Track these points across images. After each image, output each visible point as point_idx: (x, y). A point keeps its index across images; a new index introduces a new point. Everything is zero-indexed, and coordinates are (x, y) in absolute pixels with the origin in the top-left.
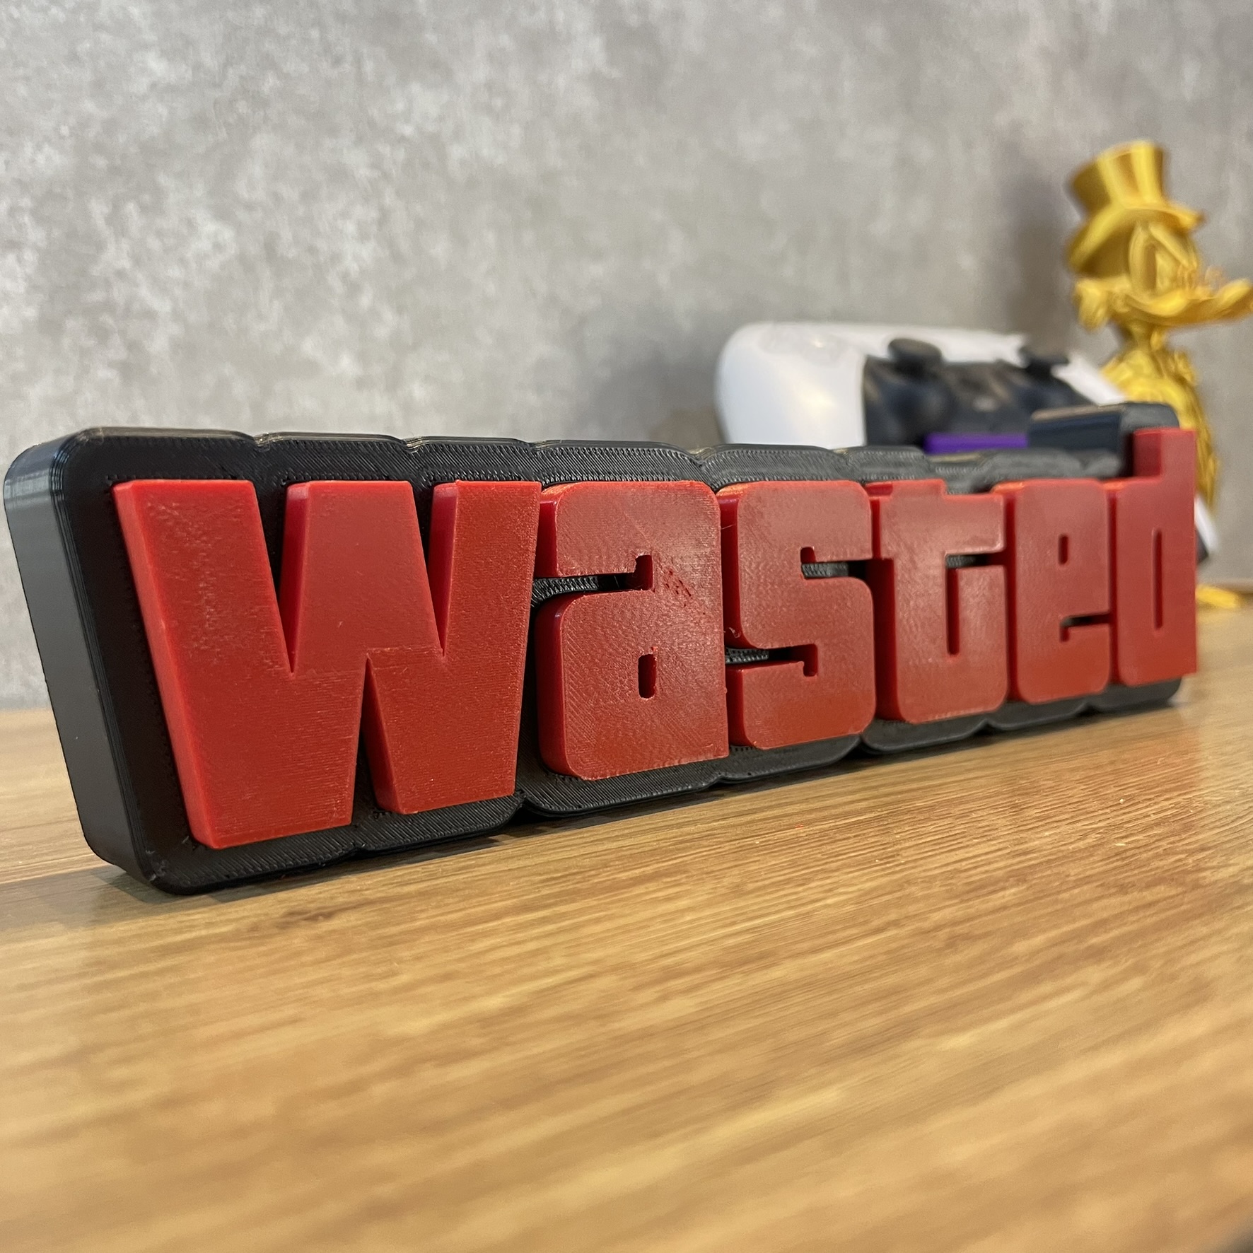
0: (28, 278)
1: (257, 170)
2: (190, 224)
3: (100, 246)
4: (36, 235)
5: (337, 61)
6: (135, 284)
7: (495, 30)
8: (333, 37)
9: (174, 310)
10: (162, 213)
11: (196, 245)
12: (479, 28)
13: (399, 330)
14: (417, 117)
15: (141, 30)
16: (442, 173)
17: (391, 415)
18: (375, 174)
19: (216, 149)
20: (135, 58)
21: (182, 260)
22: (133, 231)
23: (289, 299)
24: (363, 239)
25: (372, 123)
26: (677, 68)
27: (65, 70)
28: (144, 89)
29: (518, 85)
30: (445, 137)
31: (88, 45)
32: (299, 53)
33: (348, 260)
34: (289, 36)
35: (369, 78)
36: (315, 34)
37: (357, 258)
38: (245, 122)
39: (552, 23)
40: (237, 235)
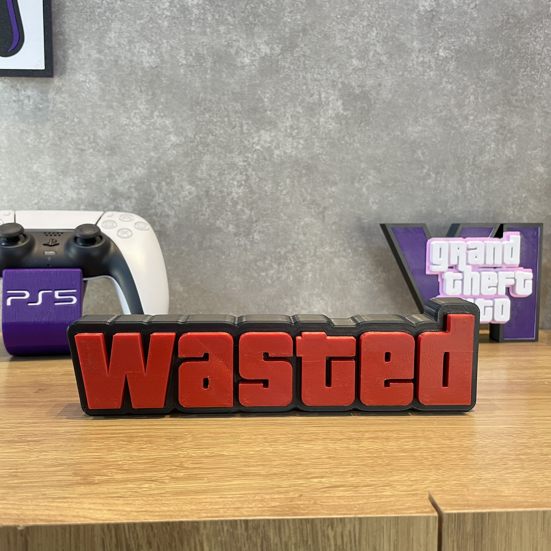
0: (133, 207)
1: (204, 167)
2: (182, 187)
3: (154, 196)
4: (136, 195)
5: (234, 127)
6: (164, 207)
7: (295, 106)
8: (232, 119)
9: (175, 213)
10: (173, 184)
11: (183, 193)
12: (289, 106)
13: (250, 216)
14: (262, 142)
15: (169, 128)
16: (270, 160)
17: (245, 244)
18: (245, 164)
19: (190, 162)
20: (167, 137)
21: (178, 198)
22: (164, 190)
23: (212, 208)
24: (239, 187)
25: (245, 147)
26: (378, 106)
27: (145, 144)
28: (169, 146)
29: (303, 124)
30: (273, 148)
31: (153, 135)
32: (220, 126)
33: (233, 194)
34: (217, 122)
35: (245, 131)
36: (226, 119)
37: (237, 193)
38: (201, 152)
39: (320, 98)
40: (196, 189)
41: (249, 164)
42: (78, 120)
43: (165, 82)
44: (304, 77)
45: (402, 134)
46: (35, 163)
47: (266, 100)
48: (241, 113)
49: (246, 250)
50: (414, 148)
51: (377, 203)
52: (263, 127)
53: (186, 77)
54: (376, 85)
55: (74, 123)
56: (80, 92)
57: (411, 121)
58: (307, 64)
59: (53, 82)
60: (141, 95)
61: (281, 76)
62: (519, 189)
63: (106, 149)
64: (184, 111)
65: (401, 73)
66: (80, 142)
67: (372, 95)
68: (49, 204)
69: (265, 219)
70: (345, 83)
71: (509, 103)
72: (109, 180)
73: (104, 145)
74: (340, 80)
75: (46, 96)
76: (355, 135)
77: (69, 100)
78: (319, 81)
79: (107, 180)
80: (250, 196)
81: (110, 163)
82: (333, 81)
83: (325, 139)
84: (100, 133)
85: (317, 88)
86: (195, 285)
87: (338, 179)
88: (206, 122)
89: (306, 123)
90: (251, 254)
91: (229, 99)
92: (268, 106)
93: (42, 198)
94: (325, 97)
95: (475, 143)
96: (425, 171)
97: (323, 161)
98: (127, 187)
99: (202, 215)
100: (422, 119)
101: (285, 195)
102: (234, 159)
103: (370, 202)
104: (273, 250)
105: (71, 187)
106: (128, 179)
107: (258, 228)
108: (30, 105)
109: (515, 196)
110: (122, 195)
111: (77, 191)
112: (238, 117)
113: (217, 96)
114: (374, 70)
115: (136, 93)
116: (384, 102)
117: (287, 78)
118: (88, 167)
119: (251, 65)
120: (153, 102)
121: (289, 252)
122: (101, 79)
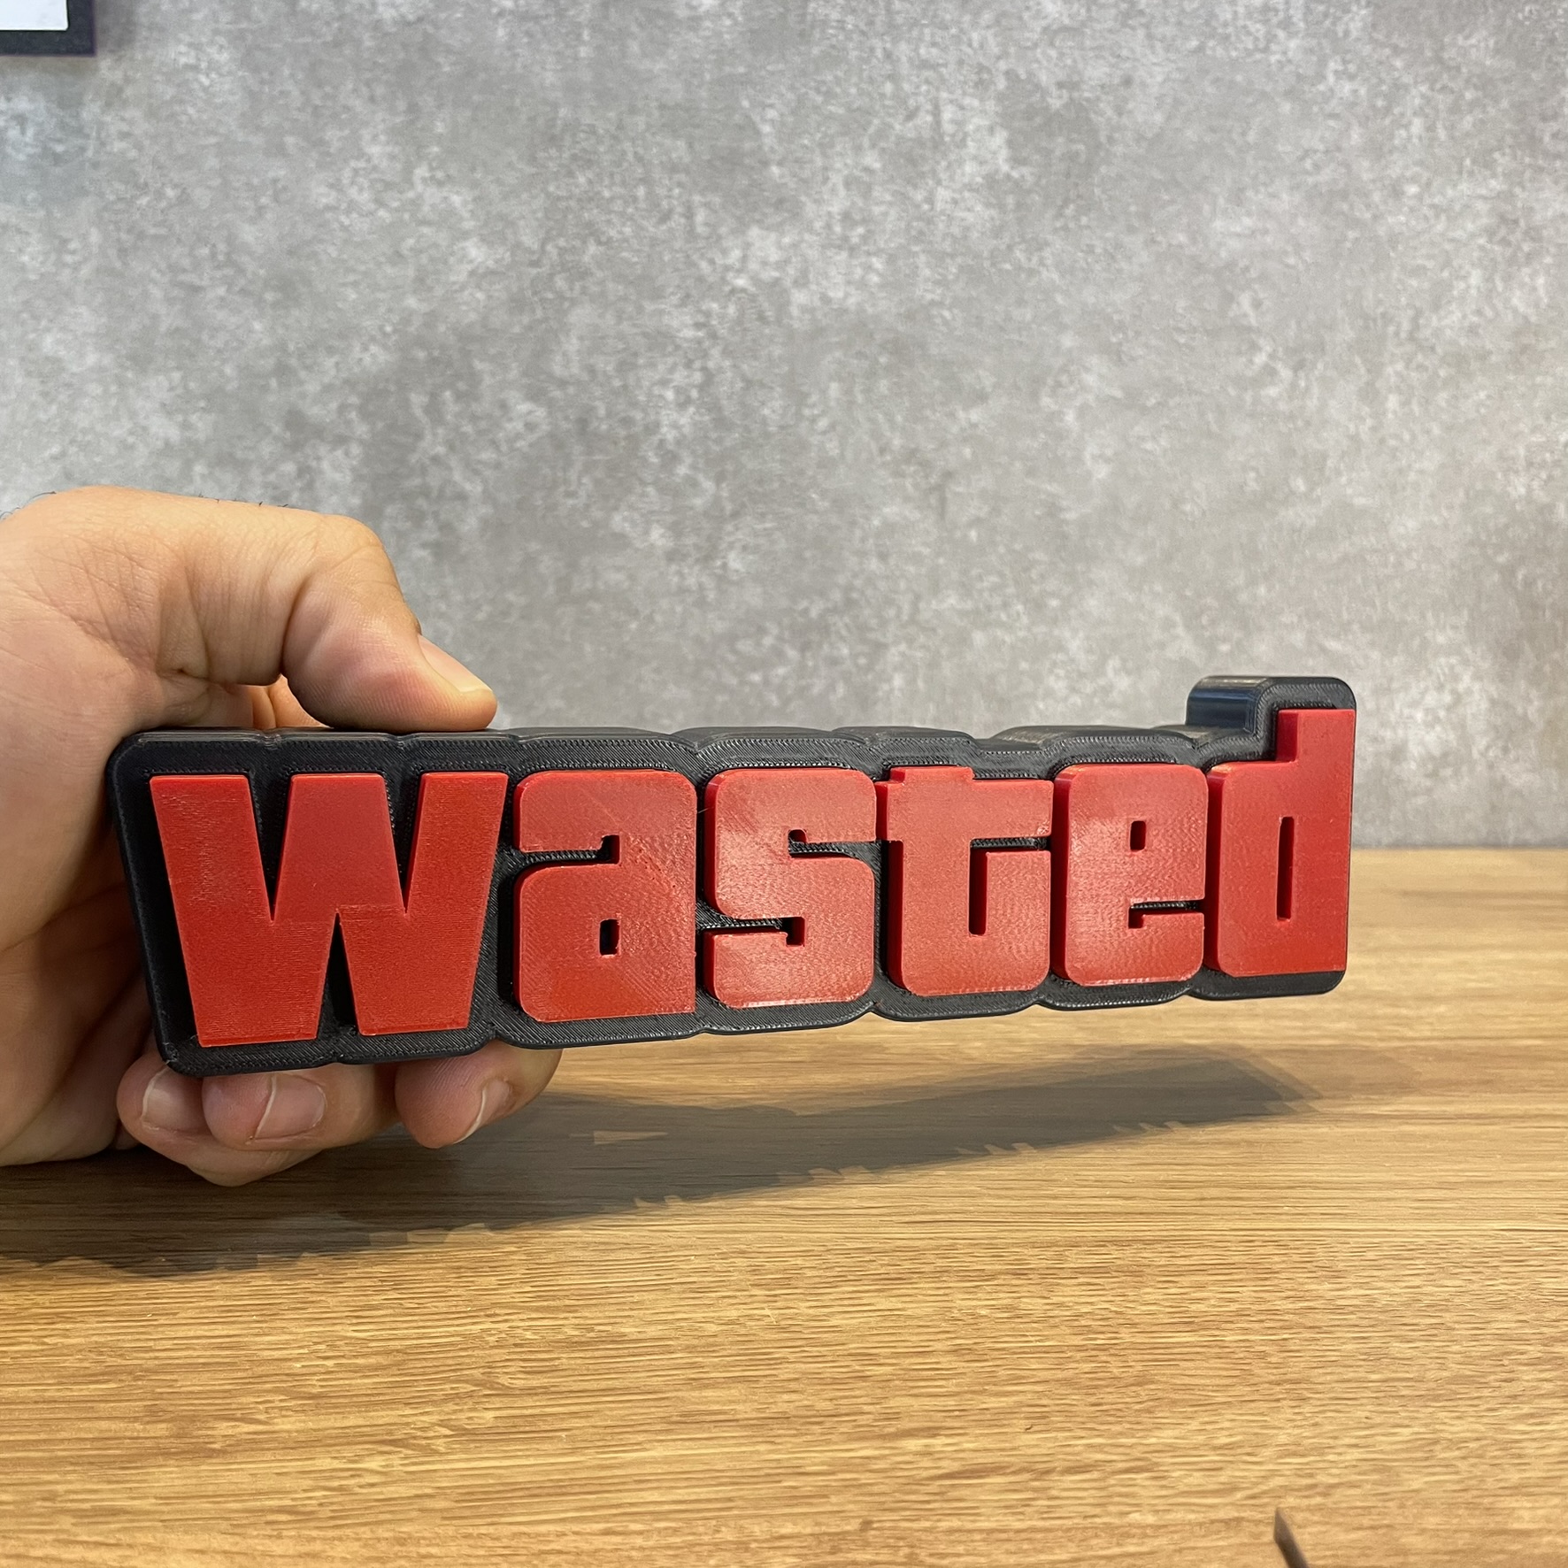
0: (353, 470)
2: (503, 406)
3: (419, 436)
4: (362, 429)
5: (666, 217)
6: (449, 469)
7: (858, 149)
8: (661, 191)
9: (484, 491)
10: (476, 398)
11: (509, 426)
12: (838, 148)
13: (717, 500)
14: (753, 266)
15: (461, 219)
16: (779, 322)
17: (701, 587)
18: (701, 334)
19: (530, 328)
20: (456, 248)
21: (493, 442)
22: (449, 418)
23: (599, 474)
24: (682, 406)
25: (700, 279)
26: (1119, 149)
27: (389, 270)
28: (463, 277)
29: (883, 208)
30: (788, 283)
31: (411, 242)
32: (622, 214)
33: (664, 430)
34: (612, 199)
35: (700, 229)
36: (641, 191)
37: (675, 426)
38: (561, 297)
39: (937, 124)
40: (550, 413)
41: (713, 336)
42: (178, 191)
43: (447, 69)
44: (888, 55)
45: (1194, 241)
46: (48, 330)
47: (766, 129)
48: (687, 171)
49: (701, 603)
50: (1229, 288)
51: (1107, 460)
52: (757, 216)
53: (516, 56)
54: (1116, 81)
55: (163, 204)
56: (182, 102)
57: (1221, 201)
58: (898, 12)
59: (97, 69)
60: (373, 112)
62: (1548, 418)
63: (267, 285)
65: (1194, 43)
66: (186, 262)
67: (1102, 114)
68: (98, 459)
69: (762, 508)
70: (1017, 76)
71: (1533, 142)
72: (280, 383)
73: (262, 272)
74: (1003, 65)
75: (77, 116)
76: (1047, 244)
77: (146, 127)
78: (935, 67)
79: (274, 383)
80: (714, 435)
81: (280, 331)
82: (981, 68)
83: (952, 256)
84: (248, 234)
85: (928, 92)
87: (988, 382)
88: (580, 200)
89: (891, 204)
90: (721, 618)
91: (649, 126)
92: (772, 150)
93: (72, 442)
94: (953, 121)
95: (1418, 271)
96: (1260, 359)
97: (944, 329)
98: (334, 405)
99: (570, 495)
100: (1257, 192)
101: (824, 433)
102: (666, 319)
103: (1087, 456)
104: (784, 603)
105: (163, 405)
106: (337, 382)
107: (739, 535)
108: (26, 145)
109: (1537, 438)
110: (319, 432)
111: (180, 418)
112: (680, 185)
113: (612, 115)
114: (1110, 31)
115: (358, 104)
116: (1140, 138)
117: (834, 57)
118: (212, 343)
119: (719, 16)
120: (410, 136)
121: (834, 610)
122: (247, 60)
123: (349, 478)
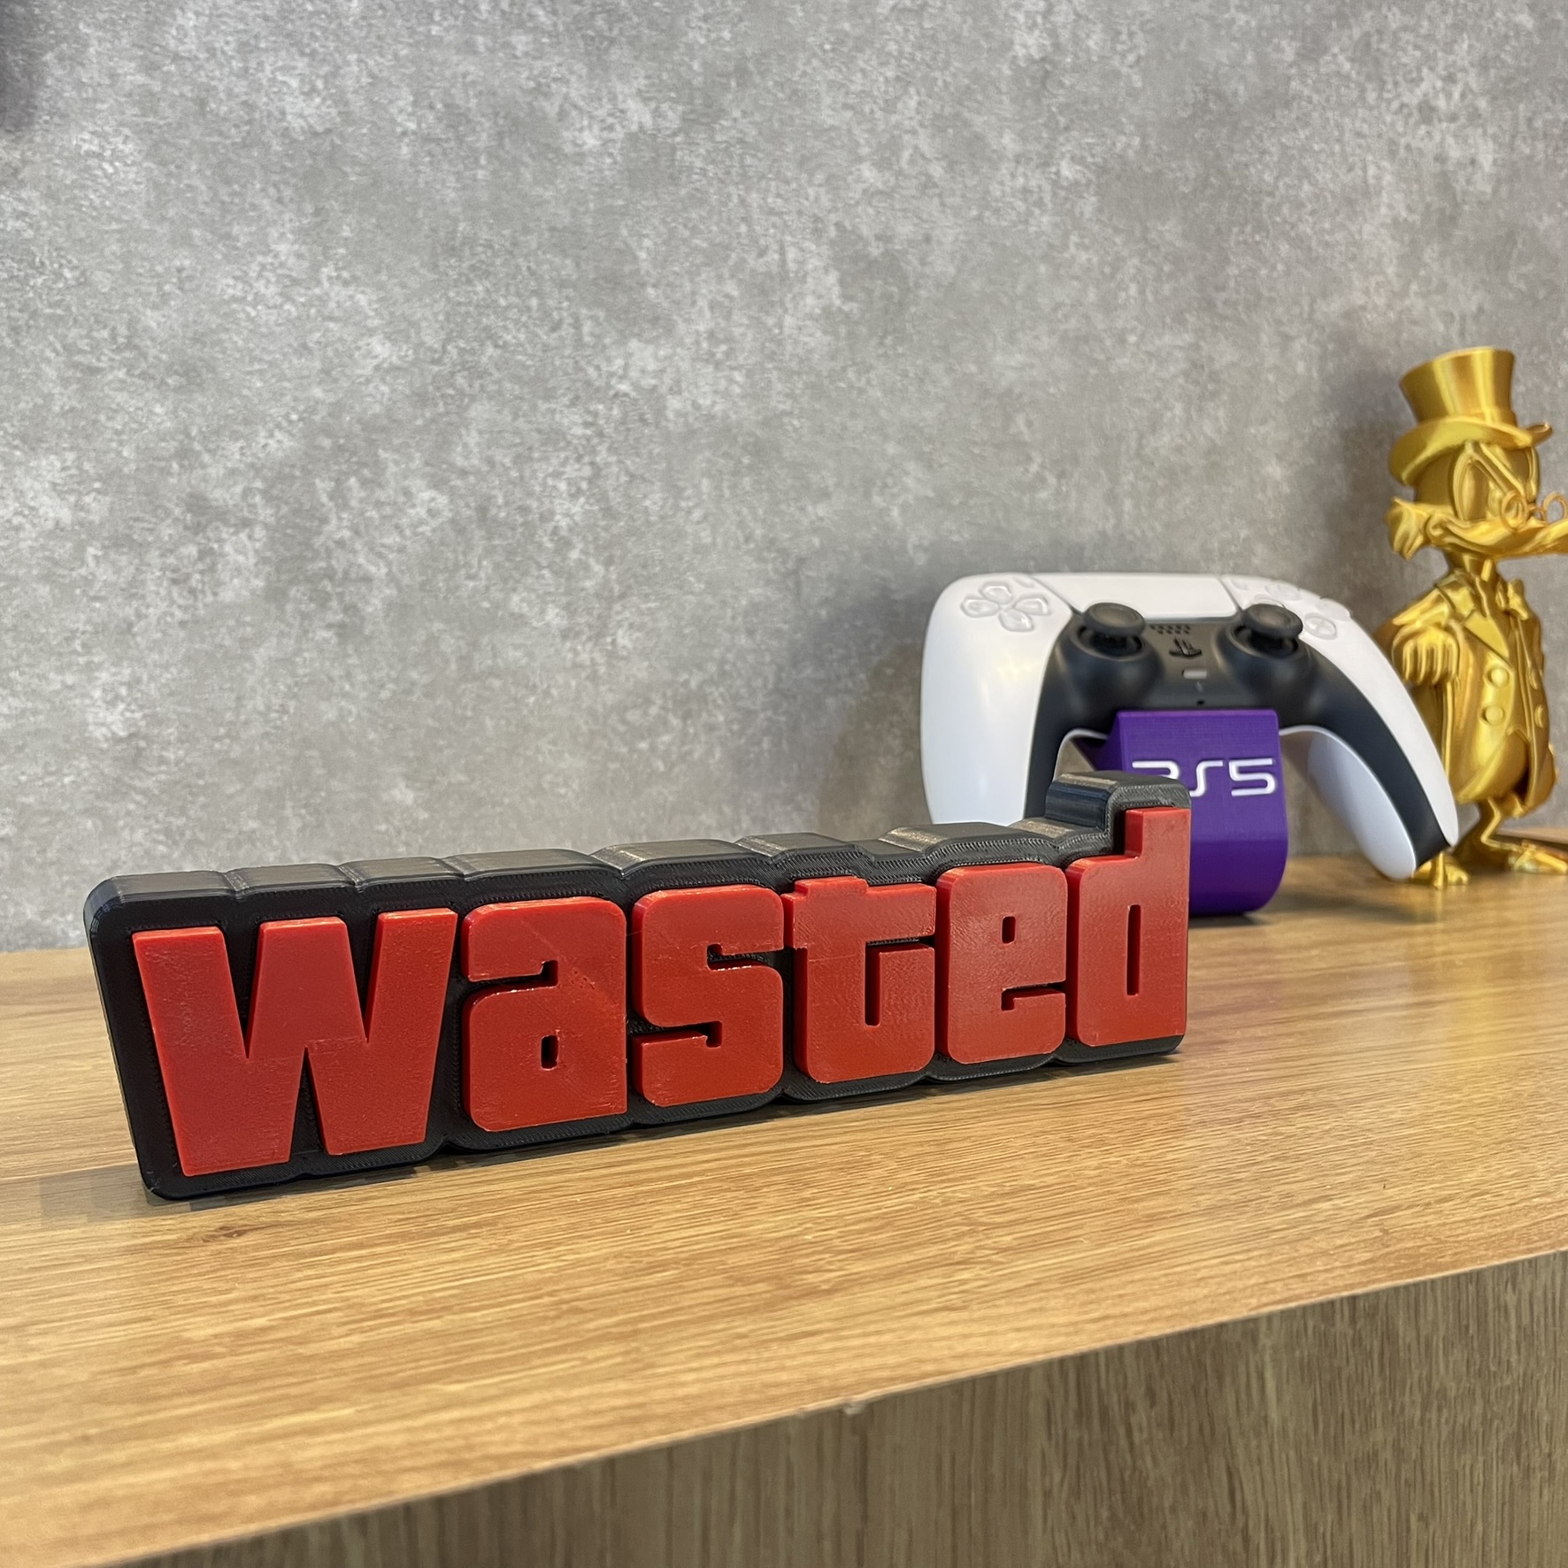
0: (256, 551)
1: (473, 439)
2: (407, 493)
3: (324, 521)
4: (266, 513)
5: (556, 327)
6: (354, 552)
7: (720, 278)
8: (551, 303)
9: (389, 574)
10: (380, 486)
11: (412, 512)
12: (704, 276)
13: (606, 581)
14: (634, 374)
15: (367, 317)
16: (657, 426)
17: (593, 663)
18: (588, 432)
19: (433, 421)
20: (360, 343)
21: (397, 527)
22: (354, 503)
23: (498, 558)
24: (574, 496)
25: (588, 383)
26: (923, 293)
27: (296, 361)
28: (368, 371)
29: (741, 330)
30: (663, 389)
31: (317, 335)
32: (516, 322)
33: (558, 517)
34: (508, 307)
35: (587, 339)
36: (534, 302)
37: (567, 515)
38: (462, 393)
39: (783, 262)
40: (451, 501)
41: (601, 434)
42: (77, 273)
43: (353, 178)
44: (743, 202)
45: (981, 371)
47: (643, 255)
48: (575, 287)
49: (594, 678)
50: (1009, 410)
51: (925, 550)
52: (636, 330)
53: (419, 172)
54: (919, 237)
55: (61, 285)
56: (83, 187)
57: (1000, 340)
58: (749, 166)
60: (281, 213)
61: (683, 192)
62: (1232, 520)
63: (169, 370)
64: (413, 271)
65: (974, 213)
66: (83, 344)
67: (908, 263)
69: (646, 589)
70: (844, 227)
71: (1210, 305)
72: (182, 466)
73: (164, 357)
74: (833, 217)
76: (871, 367)
77: (44, 208)
78: (780, 214)
79: (175, 466)
80: (603, 523)
81: (184, 415)
82: (817, 219)
83: (799, 374)
84: (151, 319)
85: (775, 234)
86: (450, 784)
87: (831, 482)
88: (478, 306)
89: (748, 326)
90: (611, 690)
91: (540, 246)
92: (648, 273)
94: (795, 261)
95: (1139, 402)
96: (1034, 468)
97: (793, 434)
98: (238, 489)
99: (470, 577)
100: (1025, 334)
101: (698, 523)
102: (557, 417)
103: (910, 545)
104: (668, 676)
105: (54, 485)
106: (242, 466)
107: (627, 614)
109: (1227, 535)
110: (222, 515)
111: (72, 499)
112: (567, 298)
113: (506, 232)
114: (914, 197)
115: (266, 204)
116: (938, 286)
117: (698, 199)
118: (110, 424)
119: (601, 155)
120: (317, 235)
121: (711, 682)
122: (153, 152)
123: (252, 560)
